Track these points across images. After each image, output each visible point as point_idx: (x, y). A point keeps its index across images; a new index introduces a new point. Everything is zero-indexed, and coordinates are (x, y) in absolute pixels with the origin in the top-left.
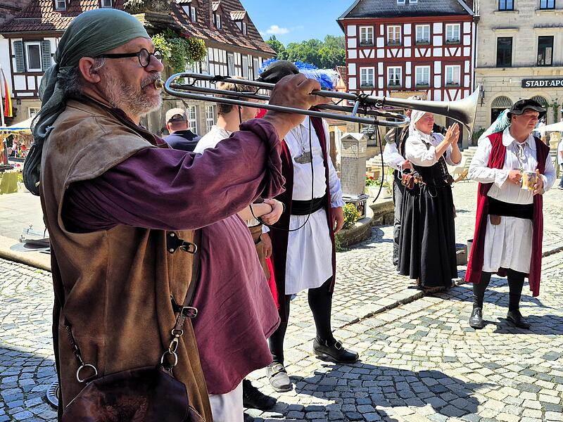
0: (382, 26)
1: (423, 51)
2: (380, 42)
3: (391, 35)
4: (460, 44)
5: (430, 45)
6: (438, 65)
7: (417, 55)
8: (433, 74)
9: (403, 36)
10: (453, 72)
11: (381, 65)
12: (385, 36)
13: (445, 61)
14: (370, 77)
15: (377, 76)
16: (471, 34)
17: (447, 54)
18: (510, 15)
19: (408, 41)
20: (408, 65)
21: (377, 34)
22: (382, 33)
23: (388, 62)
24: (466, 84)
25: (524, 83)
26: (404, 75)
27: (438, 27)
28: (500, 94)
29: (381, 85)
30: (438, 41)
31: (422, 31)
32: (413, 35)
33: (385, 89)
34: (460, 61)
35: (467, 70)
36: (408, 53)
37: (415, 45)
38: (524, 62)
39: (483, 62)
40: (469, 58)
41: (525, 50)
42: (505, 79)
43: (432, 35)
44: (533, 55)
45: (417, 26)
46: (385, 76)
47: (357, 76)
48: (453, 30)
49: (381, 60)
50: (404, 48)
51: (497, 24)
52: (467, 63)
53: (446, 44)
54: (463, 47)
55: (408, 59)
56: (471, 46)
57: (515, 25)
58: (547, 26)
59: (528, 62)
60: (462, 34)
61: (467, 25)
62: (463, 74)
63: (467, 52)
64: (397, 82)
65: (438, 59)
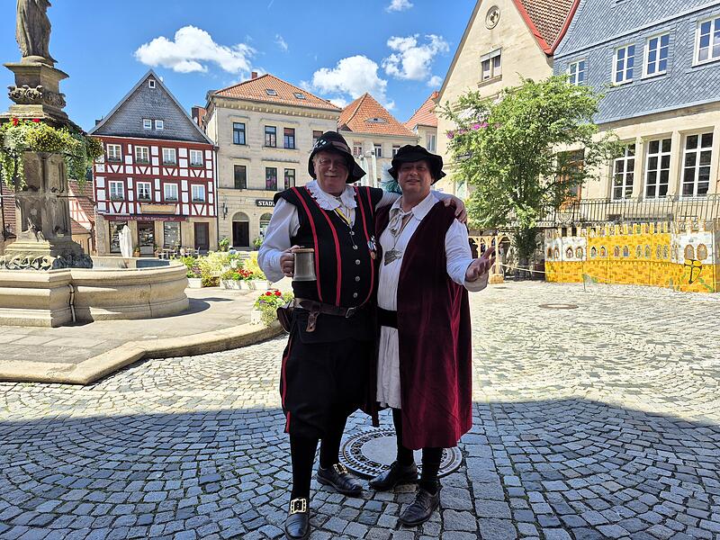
0: (130, 146)
1: (170, 171)
2: (129, 160)
3: (139, 155)
4: (203, 168)
5: (177, 166)
6: (185, 183)
7: (165, 174)
8: (180, 191)
9: (151, 156)
10: (198, 191)
11: (130, 180)
12: (133, 154)
13: (191, 181)
14: (120, 190)
15: (127, 190)
16: (212, 160)
17: (192, 175)
18: (243, 147)
19: (155, 161)
20: (157, 181)
21: (125, 152)
22: (130, 152)
23: (136, 178)
24: (211, 201)
25: (257, 202)
26: (154, 190)
27: (183, 152)
28: (239, 211)
29: (131, 198)
30: (183, 163)
31: (169, 154)
32: (160, 156)
33: (135, 201)
34: (205, 181)
35: (210, 190)
36: (156, 171)
37: (162, 165)
38: (256, 187)
39: (224, 184)
40: (212, 180)
41: (256, 177)
42: (242, 199)
43: (178, 158)
44: (262, 182)
45: (163, 149)
46: (134, 190)
47: (106, 188)
48: (196, 156)
49: (130, 175)
50: (152, 167)
51: (234, 154)
52: (210, 183)
53: (191, 167)
54: (206, 170)
55: (156, 177)
56: (212, 170)
57: (246, 156)
58: (272, 160)
59: (259, 186)
60: (205, 160)
61: (208, 153)
62: (207, 192)
63: (209, 175)
64: (147, 196)
65: (184, 178)
